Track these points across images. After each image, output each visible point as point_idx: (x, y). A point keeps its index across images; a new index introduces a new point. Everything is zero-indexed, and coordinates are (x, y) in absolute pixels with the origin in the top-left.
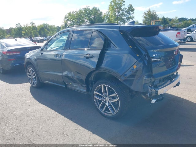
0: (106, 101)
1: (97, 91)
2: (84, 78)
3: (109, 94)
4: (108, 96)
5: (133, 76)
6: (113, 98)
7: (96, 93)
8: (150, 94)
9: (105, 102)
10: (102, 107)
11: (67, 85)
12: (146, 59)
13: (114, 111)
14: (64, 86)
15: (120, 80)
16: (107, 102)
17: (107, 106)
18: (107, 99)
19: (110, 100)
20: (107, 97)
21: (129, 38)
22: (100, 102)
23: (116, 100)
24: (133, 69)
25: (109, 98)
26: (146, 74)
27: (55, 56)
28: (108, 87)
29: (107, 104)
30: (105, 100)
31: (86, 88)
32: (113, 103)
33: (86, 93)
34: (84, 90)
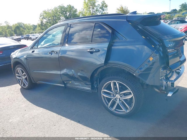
0: (116, 98)
1: (104, 88)
2: (88, 75)
3: (121, 91)
4: (120, 93)
5: (149, 69)
6: (125, 95)
7: (104, 90)
8: (165, 87)
9: (115, 100)
10: (112, 105)
11: (67, 83)
12: (160, 50)
13: (127, 109)
14: (64, 85)
15: (134, 75)
16: (118, 99)
17: (118, 104)
18: (118, 96)
19: (121, 97)
20: (118, 94)
21: (139, 28)
22: (109, 100)
23: (129, 97)
24: (149, 61)
25: (120, 95)
26: (163, 66)
27: (50, 53)
28: (119, 83)
29: (118, 102)
30: (115, 97)
31: (90, 86)
32: (126, 100)
33: (90, 91)
34: (88, 88)
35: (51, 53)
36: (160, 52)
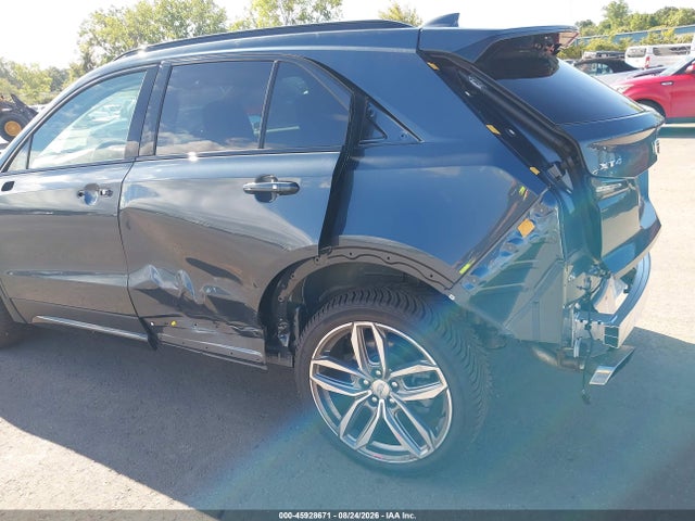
0: (373, 395)
1: (323, 353)
2: (251, 297)
3: (393, 366)
4: (388, 374)
5: (515, 273)
6: (413, 382)
7: (316, 362)
9: (367, 404)
10: (358, 426)
11: (160, 328)
13: (420, 441)
14: (145, 338)
15: (452, 297)
16: (382, 401)
17: (381, 419)
18: (381, 386)
19: (394, 389)
20: (380, 377)
21: (471, 88)
23: (429, 393)
24: (517, 240)
25: (390, 383)
27: (80, 195)
28: (386, 331)
29: (380, 411)
30: (370, 393)
31: (262, 341)
32: (412, 405)
33: (262, 364)
34: (254, 351)
35: (85, 193)
36: (563, 194)
